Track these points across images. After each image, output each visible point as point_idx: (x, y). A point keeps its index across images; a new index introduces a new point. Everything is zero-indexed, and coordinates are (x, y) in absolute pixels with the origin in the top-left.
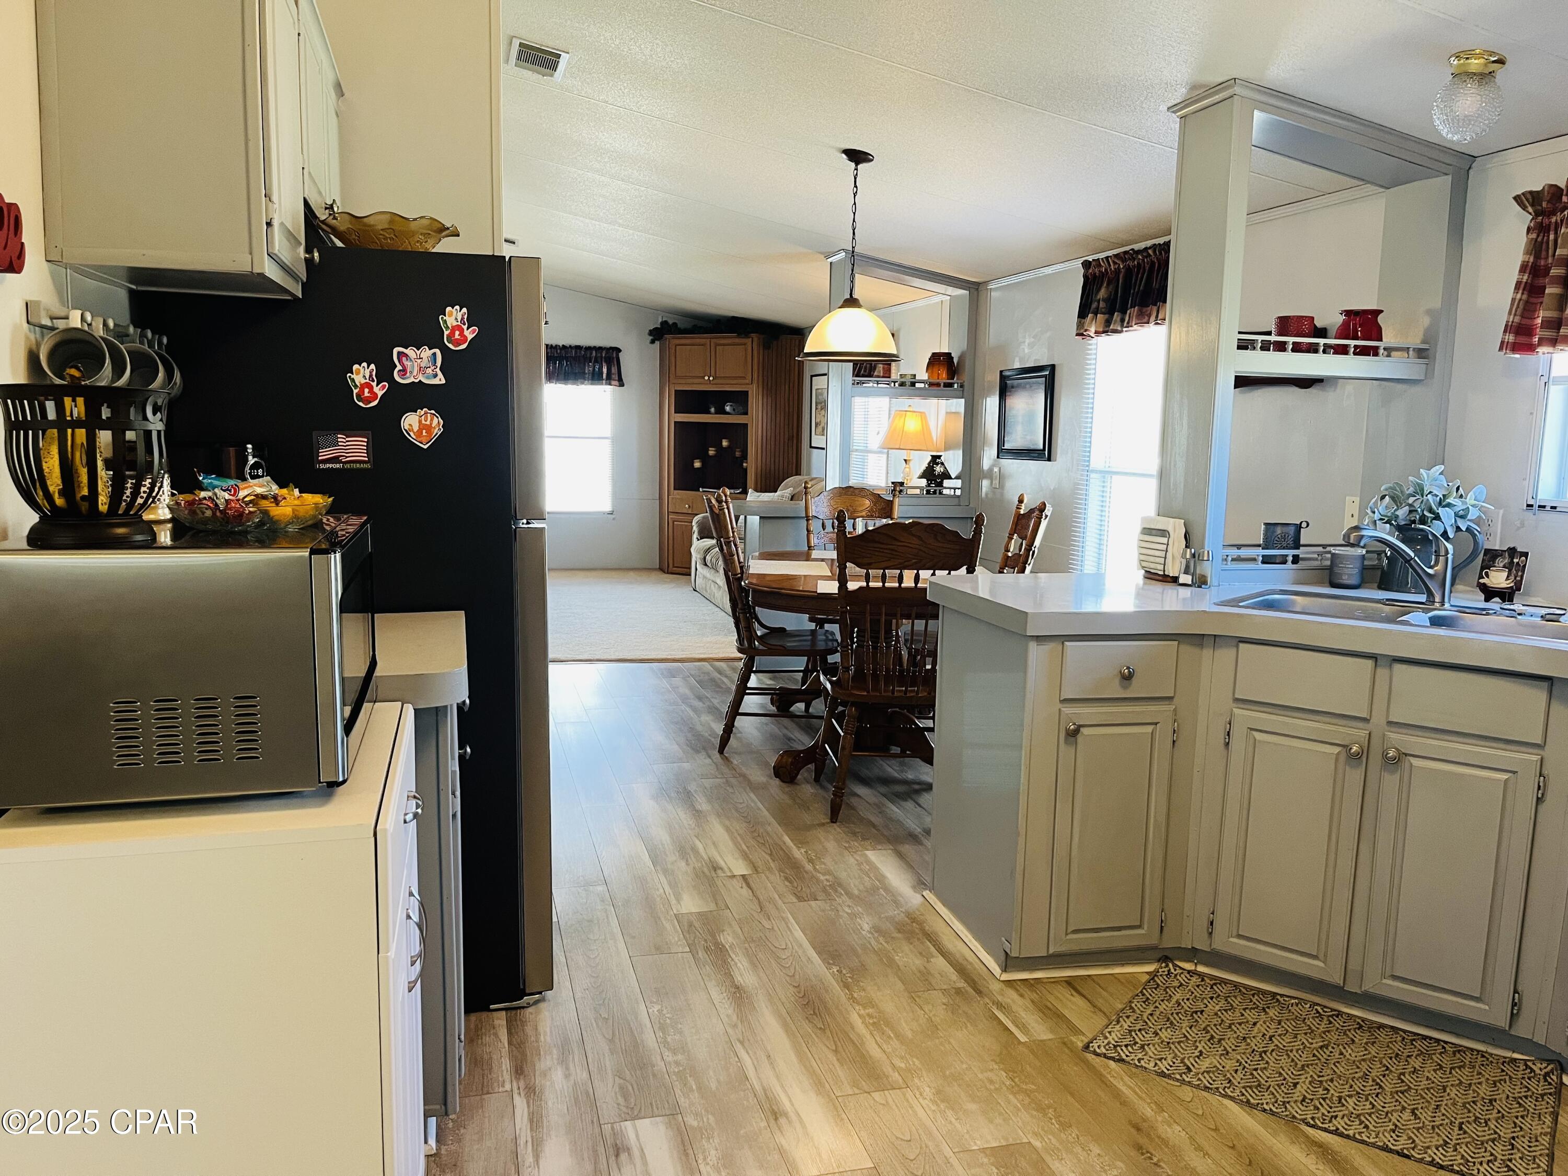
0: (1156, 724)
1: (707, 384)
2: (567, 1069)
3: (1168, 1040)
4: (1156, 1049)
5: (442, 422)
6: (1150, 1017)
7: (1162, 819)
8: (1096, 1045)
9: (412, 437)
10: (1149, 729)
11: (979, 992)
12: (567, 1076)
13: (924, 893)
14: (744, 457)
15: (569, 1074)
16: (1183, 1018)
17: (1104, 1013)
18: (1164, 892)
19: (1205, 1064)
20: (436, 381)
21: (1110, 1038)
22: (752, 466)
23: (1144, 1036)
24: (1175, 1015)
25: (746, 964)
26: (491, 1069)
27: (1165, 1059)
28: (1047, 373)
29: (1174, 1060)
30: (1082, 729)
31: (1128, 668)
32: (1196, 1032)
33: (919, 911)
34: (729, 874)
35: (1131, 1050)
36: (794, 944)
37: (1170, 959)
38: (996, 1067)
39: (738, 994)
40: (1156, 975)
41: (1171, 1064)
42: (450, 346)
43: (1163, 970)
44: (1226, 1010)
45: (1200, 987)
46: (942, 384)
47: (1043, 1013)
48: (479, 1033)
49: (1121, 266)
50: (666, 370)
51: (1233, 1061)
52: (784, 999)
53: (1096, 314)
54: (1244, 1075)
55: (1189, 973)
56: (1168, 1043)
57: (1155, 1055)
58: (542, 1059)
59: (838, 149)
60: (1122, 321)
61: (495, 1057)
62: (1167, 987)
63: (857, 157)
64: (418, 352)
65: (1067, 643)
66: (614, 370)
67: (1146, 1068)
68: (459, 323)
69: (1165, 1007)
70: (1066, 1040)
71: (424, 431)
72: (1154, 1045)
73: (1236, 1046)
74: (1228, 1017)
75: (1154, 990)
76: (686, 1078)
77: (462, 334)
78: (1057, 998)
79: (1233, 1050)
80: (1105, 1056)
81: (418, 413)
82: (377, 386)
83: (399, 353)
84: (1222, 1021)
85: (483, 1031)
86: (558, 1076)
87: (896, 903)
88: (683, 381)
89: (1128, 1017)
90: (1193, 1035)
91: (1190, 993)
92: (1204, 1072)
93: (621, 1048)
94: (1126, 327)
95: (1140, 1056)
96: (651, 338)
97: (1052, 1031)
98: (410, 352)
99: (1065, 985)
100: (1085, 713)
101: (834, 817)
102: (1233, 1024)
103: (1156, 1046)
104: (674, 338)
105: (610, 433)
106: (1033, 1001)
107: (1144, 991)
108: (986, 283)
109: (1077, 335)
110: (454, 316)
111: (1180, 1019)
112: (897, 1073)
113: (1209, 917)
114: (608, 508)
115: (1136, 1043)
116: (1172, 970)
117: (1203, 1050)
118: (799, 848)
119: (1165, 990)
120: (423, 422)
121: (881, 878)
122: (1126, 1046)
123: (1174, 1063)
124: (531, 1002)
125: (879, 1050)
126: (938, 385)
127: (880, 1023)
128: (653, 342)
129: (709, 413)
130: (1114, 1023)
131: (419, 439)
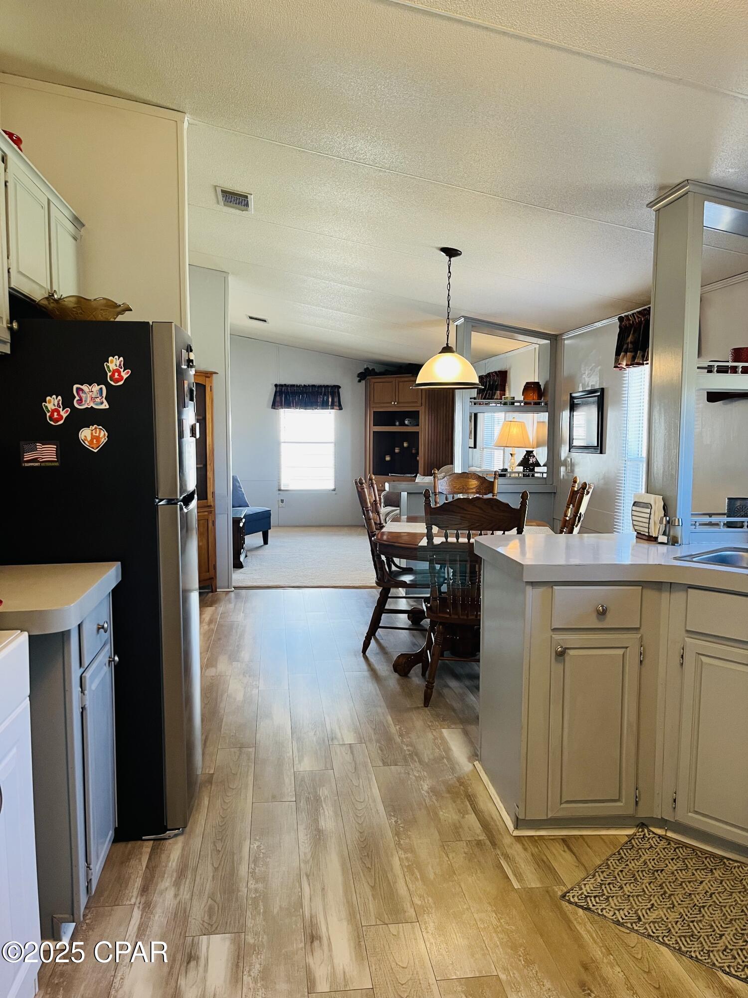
0: (627, 648)
1: (393, 407)
2: (179, 889)
3: (629, 894)
4: (618, 901)
5: (106, 434)
6: (620, 873)
7: (634, 719)
8: (571, 895)
9: (86, 444)
10: (621, 652)
11: (494, 844)
12: (176, 896)
13: (475, 763)
14: (417, 453)
15: (178, 895)
16: (645, 875)
17: (585, 868)
18: (637, 774)
19: (653, 916)
20: (102, 407)
21: (584, 890)
22: (421, 459)
23: (611, 889)
24: (640, 873)
25: (331, 813)
26: (127, 886)
27: (623, 910)
28: (599, 394)
29: (630, 911)
30: (567, 650)
31: (602, 606)
32: (653, 887)
33: (468, 777)
34: (341, 743)
35: (598, 901)
36: (370, 799)
37: (645, 825)
38: (489, 909)
39: (318, 837)
40: (633, 838)
41: (627, 914)
42: (112, 383)
43: (640, 834)
44: (681, 870)
45: (666, 850)
46: (532, 403)
47: (538, 865)
48: (130, 857)
49: (643, 319)
50: (369, 399)
51: (677, 914)
52: (349, 842)
53: (626, 352)
54: (682, 926)
55: (659, 838)
56: (629, 896)
57: (616, 906)
58: (165, 880)
59: (437, 248)
60: (643, 356)
61: (133, 877)
62: (640, 849)
63: (451, 253)
64: (90, 388)
65: (555, 587)
66: (336, 399)
67: (605, 916)
68: (118, 368)
69: (634, 865)
70: (549, 889)
71: (95, 440)
72: (617, 897)
73: (682, 901)
74: (681, 876)
75: (629, 851)
76: (258, 904)
77: (119, 374)
78: (552, 852)
79: (679, 904)
80: (576, 904)
81: (90, 429)
82: (63, 410)
83: (78, 389)
84: (676, 879)
85: (133, 856)
86: (170, 894)
87: (453, 769)
88: (378, 405)
89: (602, 872)
90: (650, 890)
91: (656, 855)
92: (651, 922)
93: (221, 875)
94: (645, 361)
95: (604, 906)
96: (358, 378)
97: (541, 881)
98: (85, 387)
99: (561, 842)
100: (571, 639)
101: (427, 702)
102: (684, 882)
103: (619, 898)
104: (372, 378)
105: (333, 439)
106: (533, 855)
107: (621, 851)
108: (561, 335)
109: (615, 367)
110: (114, 363)
111: (644, 876)
112: (413, 910)
113: (673, 796)
114: (332, 487)
115: (604, 895)
116: (647, 835)
117: (655, 904)
118: (395, 725)
119: (637, 851)
120: (94, 434)
121: (448, 750)
122: (595, 897)
123: (629, 913)
124: (172, 836)
125: (405, 888)
126: (530, 403)
127: (413, 867)
128: (360, 381)
129: (395, 425)
130: (590, 877)
131: (91, 446)
